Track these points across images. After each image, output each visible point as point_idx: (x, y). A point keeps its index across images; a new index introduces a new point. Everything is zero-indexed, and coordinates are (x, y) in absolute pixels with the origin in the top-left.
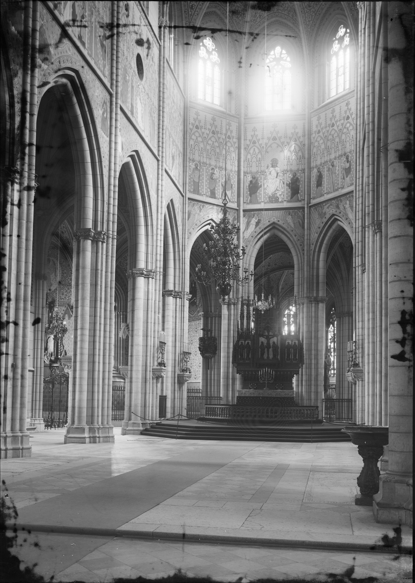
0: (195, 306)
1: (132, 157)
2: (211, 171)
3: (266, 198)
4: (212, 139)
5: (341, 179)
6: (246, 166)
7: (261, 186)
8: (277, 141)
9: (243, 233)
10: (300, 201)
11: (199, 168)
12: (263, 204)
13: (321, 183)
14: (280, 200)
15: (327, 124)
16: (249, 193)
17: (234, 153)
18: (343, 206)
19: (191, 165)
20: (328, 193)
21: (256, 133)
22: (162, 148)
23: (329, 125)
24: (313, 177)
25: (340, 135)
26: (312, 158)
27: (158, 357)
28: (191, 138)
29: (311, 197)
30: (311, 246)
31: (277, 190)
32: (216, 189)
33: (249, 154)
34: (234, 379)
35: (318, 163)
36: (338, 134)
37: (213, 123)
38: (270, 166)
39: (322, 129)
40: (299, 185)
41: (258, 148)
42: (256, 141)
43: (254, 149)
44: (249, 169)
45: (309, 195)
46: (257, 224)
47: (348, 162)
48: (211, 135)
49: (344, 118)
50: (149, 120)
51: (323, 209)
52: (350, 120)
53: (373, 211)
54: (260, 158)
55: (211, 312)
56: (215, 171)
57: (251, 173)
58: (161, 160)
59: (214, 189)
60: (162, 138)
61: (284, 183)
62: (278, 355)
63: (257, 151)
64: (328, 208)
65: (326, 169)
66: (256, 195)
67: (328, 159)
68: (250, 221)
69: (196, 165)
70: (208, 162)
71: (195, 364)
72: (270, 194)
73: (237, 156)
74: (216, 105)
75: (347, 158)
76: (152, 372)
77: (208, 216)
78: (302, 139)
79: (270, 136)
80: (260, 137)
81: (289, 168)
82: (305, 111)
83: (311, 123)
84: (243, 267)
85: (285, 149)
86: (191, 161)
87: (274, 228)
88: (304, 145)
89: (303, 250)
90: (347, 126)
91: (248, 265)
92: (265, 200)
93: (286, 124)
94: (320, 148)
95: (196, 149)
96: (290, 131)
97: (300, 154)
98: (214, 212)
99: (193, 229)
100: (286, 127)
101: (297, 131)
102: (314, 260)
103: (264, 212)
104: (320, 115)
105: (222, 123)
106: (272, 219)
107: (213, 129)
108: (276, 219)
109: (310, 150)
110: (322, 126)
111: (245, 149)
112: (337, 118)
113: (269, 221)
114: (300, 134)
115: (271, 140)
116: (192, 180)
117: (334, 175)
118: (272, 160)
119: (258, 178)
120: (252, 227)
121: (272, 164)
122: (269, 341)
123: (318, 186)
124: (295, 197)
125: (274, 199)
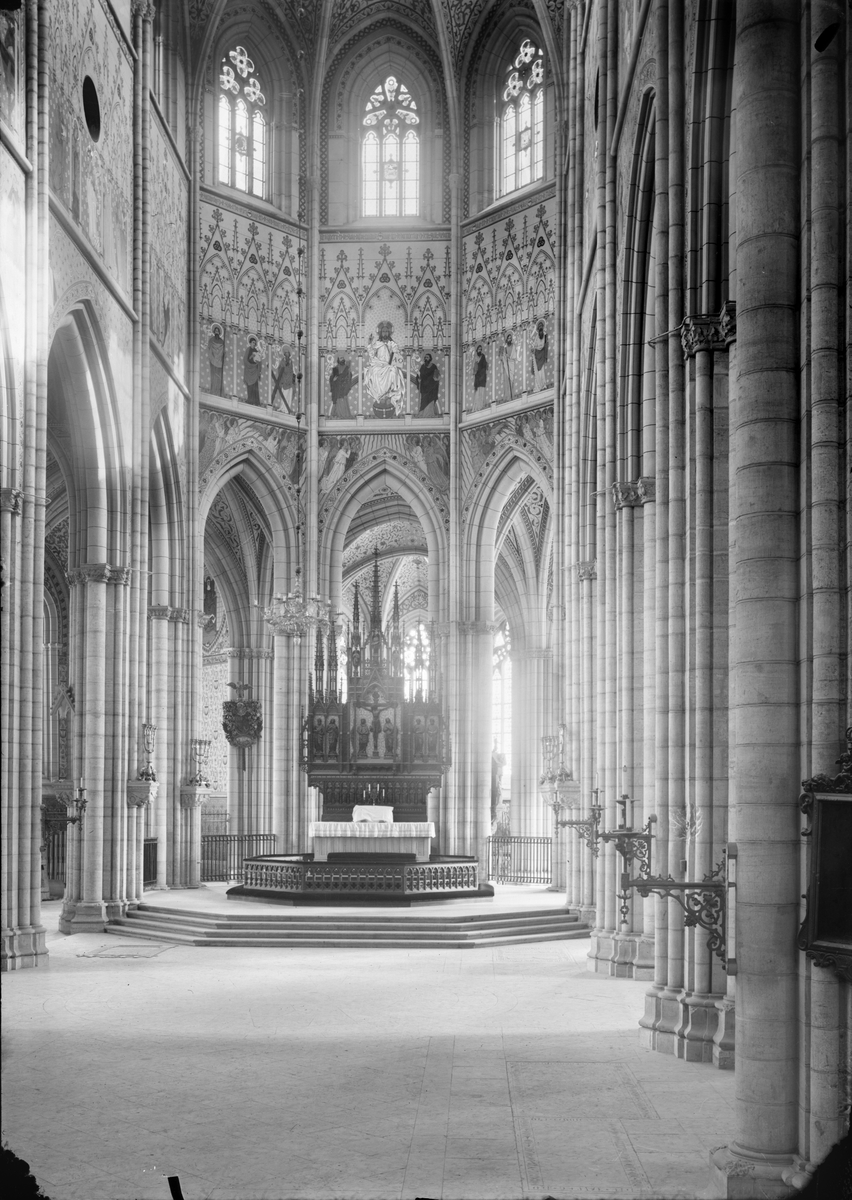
0: (213, 632)
1: (77, 314)
2: (249, 345)
4: (250, 274)
5: (527, 372)
6: (324, 335)
7: (356, 381)
8: (392, 284)
9: (319, 481)
10: (441, 416)
11: (221, 336)
12: (360, 419)
13: (485, 378)
14: (397, 413)
15: (498, 252)
16: (330, 394)
17: (297, 305)
18: (532, 430)
19: (206, 331)
20: (499, 402)
21: (346, 264)
22: (144, 293)
23: (502, 254)
24: (467, 364)
25: (525, 277)
26: (465, 323)
27: (141, 759)
28: (204, 270)
29: (464, 409)
30: (464, 512)
31: (391, 390)
32: (260, 383)
33: (331, 311)
34: (301, 797)
35: (479, 335)
36: (520, 275)
37: (253, 239)
38: (377, 337)
39: (487, 262)
40: (438, 382)
41: (350, 298)
42: (347, 282)
43: (342, 299)
44: (330, 343)
45: (459, 403)
46: (350, 462)
47: (541, 338)
48: (248, 264)
49: (532, 241)
50: (114, 229)
51: (490, 434)
52: (546, 247)
53: (614, 461)
54: (354, 320)
55: (249, 646)
56: (258, 344)
57: (334, 350)
58: (141, 320)
59: (256, 384)
60: (143, 272)
61: (405, 377)
62: (397, 745)
63: (347, 303)
64: (499, 433)
65: (494, 350)
66: (347, 399)
67: (500, 328)
68: (334, 457)
69: (216, 329)
70: (242, 326)
71: (214, 758)
72: (376, 398)
74: (257, 197)
75: (540, 330)
76: (128, 792)
77: (243, 445)
78: (443, 282)
79: (375, 271)
80: (353, 272)
81: (416, 345)
82: (450, 222)
83: (462, 248)
84: (319, 554)
85: (409, 302)
86: (205, 321)
87: (385, 471)
88: (448, 295)
89: (447, 521)
90: (539, 260)
91: (329, 551)
92: (366, 411)
93: (409, 248)
94: (481, 303)
95: (214, 294)
96: (418, 263)
97: (439, 314)
98: (256, 436)
99: (211, 471)
100: (409, 254)
101: (432, 263)
102: (469, 544)
103: (363, 437)
104: (481, 231)
105: (271, 240)
106: (381, 454)
107: (253, 250)
108: (388, 455)
109: (461, 306)
110: (486, 257)
111: (322, 297)
112: (519, 241)
113: (374, 458)
114: (440, 271)
115: (377, 280)
116: (208, 363)
117: (511, 364)
118: (381, 325)
119: (350, 362)
120: (338, 470)
121: (380, 333)
122: (376, 717)
123: (477, 386)
124: (427, 408)
125: (384, 409)
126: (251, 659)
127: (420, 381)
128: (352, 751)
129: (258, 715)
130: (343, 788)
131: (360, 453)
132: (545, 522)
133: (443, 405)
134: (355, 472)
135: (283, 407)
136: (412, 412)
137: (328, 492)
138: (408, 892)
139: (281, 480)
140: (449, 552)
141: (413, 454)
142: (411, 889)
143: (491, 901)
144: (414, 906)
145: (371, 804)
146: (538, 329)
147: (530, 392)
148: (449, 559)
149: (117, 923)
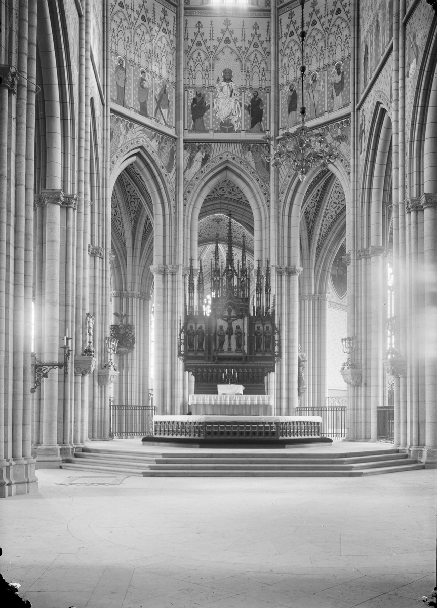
2: (141, 75)
3: (216, 125)
4: (141, 28)
6: (187, 76)
8: (232, 45)
9: (184, 172)
10: (264, 132)
11: (124, 66)
12: (211, 132)
13: (296, 105)
14: (236, 129)
15: (305, 22)
16: (191, 115)
17: (171, 55)
18: (333, 135)
19: (114, 60)
21: (202, 31)
23: (308, 23)
24: (283, 98)
25: (326, 36)
26: (281, 71)
28: (113, 19)
29: (280, 127)
30: (280, 194)
31: (231, 114)
32: (148, 102)
33: (192, 61)
35: (292, 77)
36: (322, 35)
37: (143, 5)
38: (222, 79)
39: (297, 29)
40: (262, 110)
41: (204, 53)
42: (202, 42)
43: (199, 53)
44: (191, 82)
45: (277, 123)
46: (205, 160)
47: (339, 74)
48: (140, 21)
49: (332, 12)
52: (342, 14)
54: (207, 67)
55: (126, 290)
56: (147, 76)
57: (194, 87)
58: (85, 15)
59: (145, 102)
61: (241, 106)
62: (244, 344)
63: (203, 56)
66: (202, 120)
67: (308, 71)
68: (194, 157)
69: (120, 60)
70: (136, 61)
72: (222, 119)
73: (175, 60)
75: (338, 68)
76: (75, 364)
77: (137, 142)
78: (265, 45)
79: (221, 36)
80: (206, 36)
81: (248, 85)
82: (270, 6)
83: (278, 22)
84: (184, 220)
85: (243, 57)
86: (113, 54)
87: (227, 168)
88: (269, 53)
89: (269, 201)
90: (337, 24)
91: (190, 219)
92: (215, 127)
93: (243, 22)
94: (293, 57)
95: (119, 37)
96: (249, 31)
97: (263, 65)
98: (145, 137)
99: (117, 157)
100: (243, 25)
101: (258, 32)
102: (283, 216)
103: (213, 144)
104: (293, 10)
105: (154, 8)
106: (225, 156)
107: (143, 13)
108: (230, 156)
109: (278, 60)
110: (296, 26)
111: (186, 52)
112: (322, 12)
113: (221, 158)
114: (263, 38)
115: (223, 42)
116: (115, 82)
117: (316, 94)
118: (225, 72)
119: (204, 95)
120: (197, 165)
121: (224, 77)
122: (230, 324)
123: (289, 111)
124: (256, 126)
125: (226, 126)
126: (127, 298)
127: (250, 109)
128: (214, 347)
129: (133, 334)
130: (208, 372)
131: (211, 155)
132: (317, 212)
133: (265, 125)
134: (208, 167)
135: (162, 120)
136: (245, 129)
137: (190, 180)
138: (280, 438)
139: (160, 169)
140: (270, 221)
141: (246, 156)
142: (282, 436)
143: (331, 445)
144: (288, 448)
145: (227, 383)
146: (336, 69)
147: (330, 111)
148: (270, 225)
149: (68, 461)
